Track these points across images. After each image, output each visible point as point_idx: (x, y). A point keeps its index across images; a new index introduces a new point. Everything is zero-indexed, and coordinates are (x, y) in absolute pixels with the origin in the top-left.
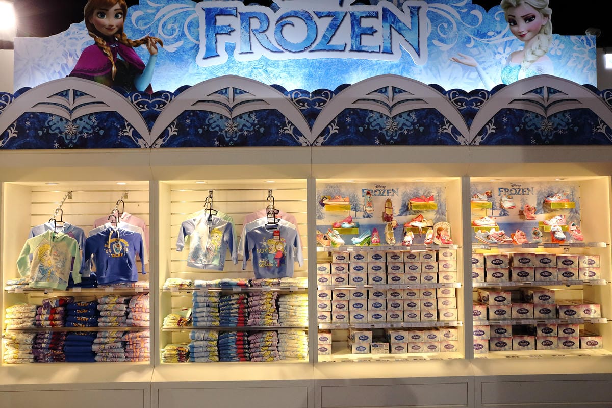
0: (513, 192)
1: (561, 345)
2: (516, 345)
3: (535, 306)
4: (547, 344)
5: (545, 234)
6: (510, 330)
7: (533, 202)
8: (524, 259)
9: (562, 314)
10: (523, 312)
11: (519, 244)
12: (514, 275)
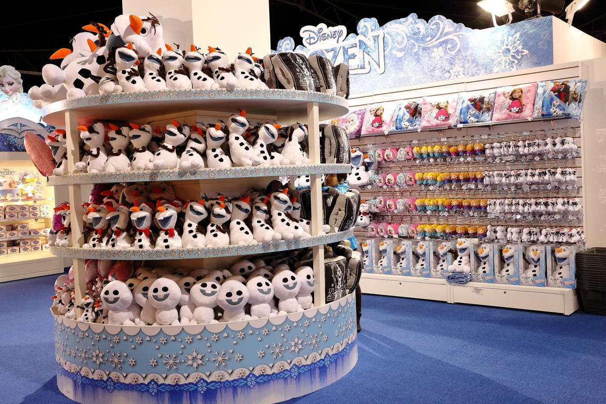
0: (5, 173)
1: (33, 249)
2: (9, 251)
3: (18, 231)
4: (26, 249)
5: (23, 195)
6: (6, 244)
7: (16, 178)
8: (12, 208)
9: (32, 234)
10: (12, 235)
11: (9, 200)
12: (7, 216)
